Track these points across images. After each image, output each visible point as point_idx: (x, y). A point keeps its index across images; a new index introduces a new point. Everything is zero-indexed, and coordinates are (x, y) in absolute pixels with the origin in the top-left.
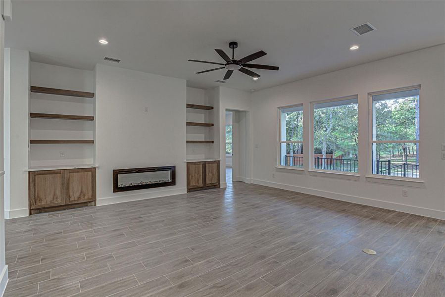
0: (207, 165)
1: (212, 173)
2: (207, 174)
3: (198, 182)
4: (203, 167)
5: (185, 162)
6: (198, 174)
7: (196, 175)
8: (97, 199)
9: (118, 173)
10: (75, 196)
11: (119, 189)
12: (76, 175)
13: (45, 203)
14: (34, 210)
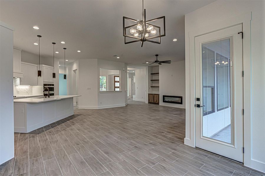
8: (160, 103)
9: (164, 96)
10: (155, 101)
11: (164, 101)
12: (155, 96)
13: (150, 101)
14: (149, 103)
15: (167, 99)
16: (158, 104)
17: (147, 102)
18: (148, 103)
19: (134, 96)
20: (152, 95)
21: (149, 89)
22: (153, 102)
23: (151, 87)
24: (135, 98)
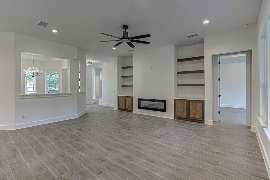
0: (191, 103)
1: (195, 109)
2: (191, 109)
3: (183, 113)
4: (187, 104)
5: (173, 99)
6: (183, 108)
7: (181, 109)
8: (133, 110)
9: (140, 100)
10: (127, 107)
11: (140, 107)
12: (127, 99)
13: (120, 107)
14: (119, 109)
15: (143, 104)
16: (131, 111)
17: (116, 108)
18: (117, 110)
19: (100, 99)
20: (123, 98)
21: (119, 88)
22: (123, 108)
23: (122, 86)
24: (103, 102)
